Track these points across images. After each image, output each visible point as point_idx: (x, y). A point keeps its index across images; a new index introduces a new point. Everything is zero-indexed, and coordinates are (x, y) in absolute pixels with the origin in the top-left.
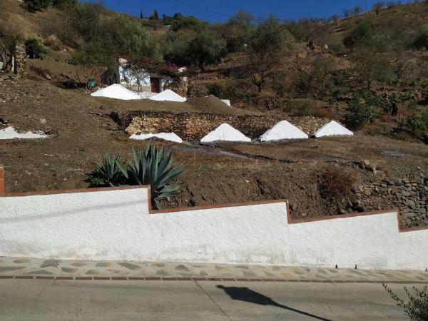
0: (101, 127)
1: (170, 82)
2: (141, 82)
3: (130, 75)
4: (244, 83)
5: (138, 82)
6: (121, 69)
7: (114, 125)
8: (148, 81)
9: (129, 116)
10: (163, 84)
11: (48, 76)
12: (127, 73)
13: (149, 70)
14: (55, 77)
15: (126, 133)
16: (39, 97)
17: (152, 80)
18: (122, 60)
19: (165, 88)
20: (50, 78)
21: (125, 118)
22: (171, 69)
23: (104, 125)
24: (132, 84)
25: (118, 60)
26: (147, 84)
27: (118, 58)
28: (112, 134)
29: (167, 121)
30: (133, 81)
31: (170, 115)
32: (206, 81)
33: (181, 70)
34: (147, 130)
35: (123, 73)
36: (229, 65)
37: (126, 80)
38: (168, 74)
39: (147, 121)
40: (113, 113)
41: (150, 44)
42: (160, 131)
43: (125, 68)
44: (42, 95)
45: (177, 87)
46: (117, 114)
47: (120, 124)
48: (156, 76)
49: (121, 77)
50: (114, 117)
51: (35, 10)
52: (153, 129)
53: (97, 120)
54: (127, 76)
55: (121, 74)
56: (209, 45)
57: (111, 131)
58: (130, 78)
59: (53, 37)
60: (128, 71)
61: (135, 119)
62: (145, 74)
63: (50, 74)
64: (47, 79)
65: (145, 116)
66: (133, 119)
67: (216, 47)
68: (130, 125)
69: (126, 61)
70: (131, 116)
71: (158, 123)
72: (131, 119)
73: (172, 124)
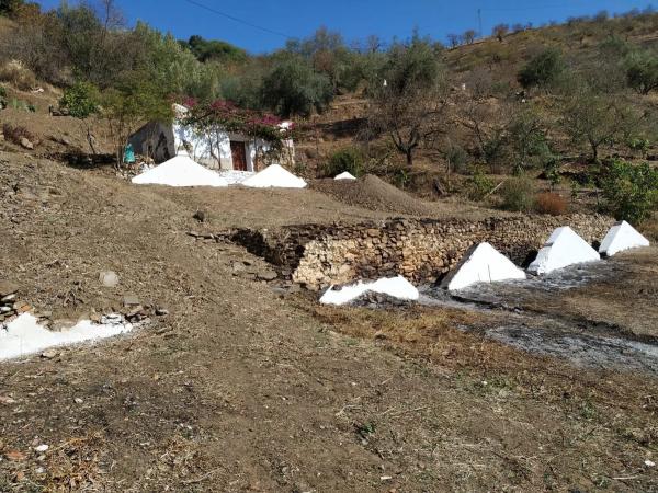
1: (264, 149)
3: (193, 137)
6: (177, 127)
8: (226, 147)
9: (293, 239)
10: (253, 154)
11: (25, 141)
12: (190, 132)
13: (227, 127)
15: (303, 286)
16: (45, 196)
17: (233, 145)
18: (181, 108)
20: (30, 145)
21: (286, 247)
23: (240, 267)
24: (198, 155)
25: (168, 108)
26: (225, 153)
27: (170, 103)
29: (370, 245)
30: (200, 148)
31: (372, 232)
34: (334, 271)
35: (181, 133)
37: (186, 146)
39: (333, 248)
40: (241, 231)
42: (360, 269)
43: (184, 124)
44: (52, 192)
45: (277, 158)
46: (259, 235)
47: (273, 260)
48: (239, 137)
49: (178, 142)
52: (346, 267)
53: (215, 252)
54: (188, 139)
55: (177, 136)
58: (193, 144)
59: (17, 65)
60: (190, 129)
61: (310, 246)
62: (221, 135)
63: (29, 138)
64: (25, 147)
65: (329, 237)
66: (307, 247)
67: (315, 85)
68: (301, 263)
69: (186, 110)
70: (300, 241)
71: (353, 252)
72: (303, 249)
73: (377, 252)
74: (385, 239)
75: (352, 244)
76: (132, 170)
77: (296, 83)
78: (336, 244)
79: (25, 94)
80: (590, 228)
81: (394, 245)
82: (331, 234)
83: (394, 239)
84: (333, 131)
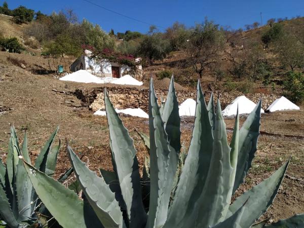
0: (64, 104)
1: (128, 70)
2: (104, 70)
3: (94, 64)
4: (187, 71)
5: (101, 70)
6: (86, 59)
7: (78, 102)
8: (110, 69)
9: (93, 92)
10: (122, 72)
12: (93, 62)
13: (111, 60)
14: (30, 67)
15: (91, 109)
17: (113, 68)
18: (88, 52)
19: (124, 74)
20: (25, 67)
21: (89, 95)
22: (129, 59)
23: (67, 102)
24: (96, 72)
25: (84, 51)
26: (109, 71)
27: (84, 49)
28: (75, 111)
29: (132, 97)
30: (97, 69)
31: (134, 92)
32: (156, 72)
33: (137, 60)
35: (89, 62)
36: (172, 60)
37: (91, 68)
38: (127, 63)
39: (112, 97)
40: (77, 91)
41: (110, 43)
42: (126, 107)
43: (90, 59)
45: (134, 74)
46: (81, 91)
47: (84, 101)
48: (116, 65)
49: (87, 66)
50: (79, 94)
51: (22, 23)
52: (118, 105)
53: (61, 98)
54: (92, 65)
55: (87, 63)
56: (157, 44)
57: (75, 108)
58: (94, 67)
59: (32, 38)
60: (93, 61)
61: (100, 95)
62: (107, 64)
63: (25, 64)
64: (22, 67)
65: (110, 92)
66: (98, 95)
67: (162, 45)
68: (95, 101)
69: (91, 52)
70: (96, 92)
71: (123, 100)
72: (96, 96)
73: (137, 101)
74: (141, 95)
75: (122, 96)
76: (61, 75)
77: (153, 44)
78: (113, 95)
79: (34, 50)
80: (267, 101)
81: (146, 98)
82: (111, 90)
83: (146, 96)
84: (170, 65)
